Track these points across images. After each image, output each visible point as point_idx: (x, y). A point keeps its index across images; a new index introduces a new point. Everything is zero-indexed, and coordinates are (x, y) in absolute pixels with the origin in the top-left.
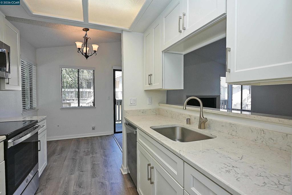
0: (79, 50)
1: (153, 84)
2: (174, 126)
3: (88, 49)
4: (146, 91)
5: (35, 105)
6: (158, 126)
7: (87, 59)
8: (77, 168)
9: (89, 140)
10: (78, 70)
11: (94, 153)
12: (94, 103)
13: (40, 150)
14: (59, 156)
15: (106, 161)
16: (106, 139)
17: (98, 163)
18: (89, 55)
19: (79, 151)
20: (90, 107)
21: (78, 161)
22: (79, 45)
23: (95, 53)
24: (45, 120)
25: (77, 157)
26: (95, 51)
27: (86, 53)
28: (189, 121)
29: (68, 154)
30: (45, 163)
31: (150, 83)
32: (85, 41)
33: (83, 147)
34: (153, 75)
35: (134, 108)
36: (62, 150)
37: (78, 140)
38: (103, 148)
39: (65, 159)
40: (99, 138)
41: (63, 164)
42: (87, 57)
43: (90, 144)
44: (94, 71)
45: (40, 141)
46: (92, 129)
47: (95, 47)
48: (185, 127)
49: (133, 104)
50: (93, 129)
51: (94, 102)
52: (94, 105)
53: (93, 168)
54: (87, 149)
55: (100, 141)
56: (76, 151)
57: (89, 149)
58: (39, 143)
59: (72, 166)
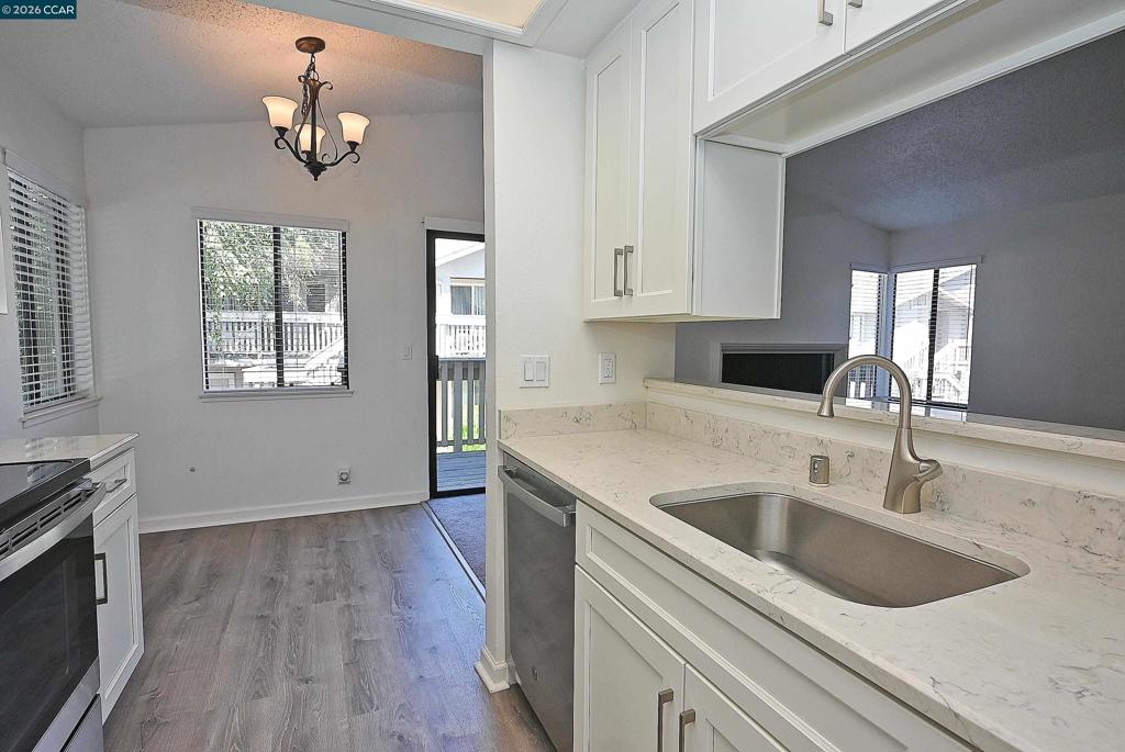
1: (638, 294)
2: (748, 491)
4: (591, 323)
5: (84, 380)
6: (680, 493)
7: (316, 179)
8: (280, 664)
9: (327, 527)
10: (275, 229)
11: (352, 589)
12: (345, 371)
13: (104, 601)
14: (197, 604)
15: (410, 625)
16: (399, 522)
17: (375, 638)
18: (327, 161)
19: (286, 579)
20: (328, 391)
21: (284, 628)
22: (282, 111)
23: (353, 151)
24: (129, 457)
25: (281, 611)
26: (353, 145)
27: (312, 154)
28: (820, 469)
29: (241, 595)
30: (135, 649)
31: (621, 287)
33: (305, 561)
34: (639, 250)
35: (540, 401)
36: (213, 576)
37: (281, 529)
38: (390, 564)
39: (226, 622)
40: (367, 518)
41: (218, 643)
42: (316, 168)
43: (332, 546)
44: (344, 234)
45: (102, 556)
46: (337, 480)
47: (354, 126)
48: (808, 498)
49: (536, 384)
50: (344, 480)
51: (346, 366)
52: (346, 380)
53: (352, 663)
54: (322, 571)
55: (376, 532)
56: (272, 582)
57: (332, 572)
58: (98, 564)
59: (261, 655)
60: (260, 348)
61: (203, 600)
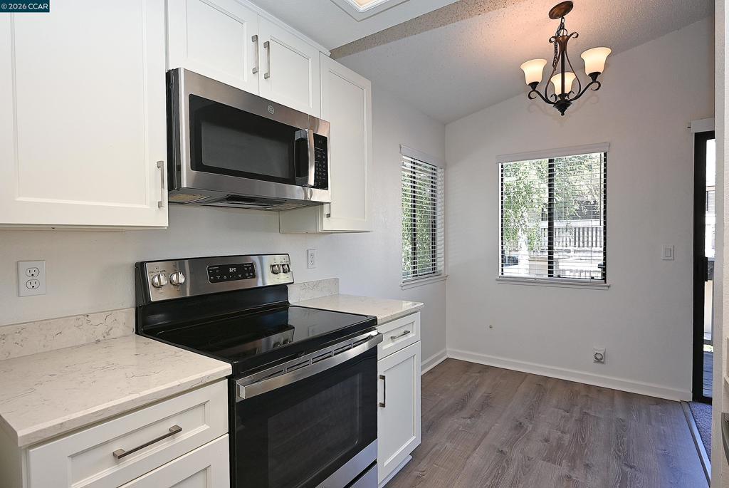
0: (534, 90)
3: (569, 78)
5: (440, 265)
7: (563, 114)
9: (578, 396)
10: (550, 161)
11: (578, 462)
12: (604, 267)
13: (383, 406)
14: (469, 421)
16: (648, 414)
18: (572, 96)
19: (530, 429)
20: (589, 283)
21: (512, 469)
22: (534, 70)
23: (594, 81)
24: (417, 316)
25: (516, 454)
26: (594, 75)
29: (496, 428)
30: (413, 440)
32: (556, 52)
33: (549, 422)
36: (486, 404)
37: (543, 385)
39: (479, 444)
41: (468, 458)
42: (563, 105)
43: (576, 415)
44: (605, 155)
45: (383, 378)
47: (595, 59)
50: (599, 359)
51: (605, 264)
52: (604, 275)
54: (559, 433)
55: (621, 416)
56: (519, 426)
57: (567, 437)
58: (380, 382)
60: (572, 244)
61: (473, 419)
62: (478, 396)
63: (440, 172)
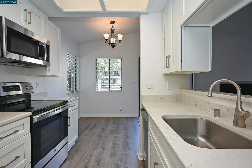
0: (107, 41)
1: (171, 67)
2: (195, 117)
3: (114, 39)
4: (165, 75)
5: (78, 88)
7: (113, 49)
8: (100, 145)
9: (116, 120)
10: (109, 59)
11: (117, 133)
12: (122, 87)
13: (69, 126)
15: (126, 142)
16: (131, 121)
17: (119, 143)
18: (115, 45)
19: (106, 129)
20: (119, 91)
21: (103, 138)
22: (107, 36)
23: (120, 42)
24: (77, 101)
25: (103, 135)
26: (120, 41)
27: (113, 43)
28: (217, 113)
29: (98, 131)
30: (76, 137)
31: (167, 66)
32: (111, 32)
33: (111, 126)
34: (171, 56)
35: (151, 93)
36: (94, 126)
37: (108, 119)
38: (127, 130)
39: (94, 135)
40: (125, 119)
41: (91, 139)
42: (113, 46)
43: (116, 124)
44: (122, 59)
45: (69, 118)
46: (119, 110)
47: (120, 37)
48: (212, 121)
49: (150, 89)
50: (121, 110)
52: (122, 89)
53: (113, 147)
54: (113, 128)
55: (126, 122)
56: (103, 129)
57: (115, 129)
58: (69, 119)
59: (97, 142)
61: (91, 130)
62: (92, 125)
63: (78, 59)
